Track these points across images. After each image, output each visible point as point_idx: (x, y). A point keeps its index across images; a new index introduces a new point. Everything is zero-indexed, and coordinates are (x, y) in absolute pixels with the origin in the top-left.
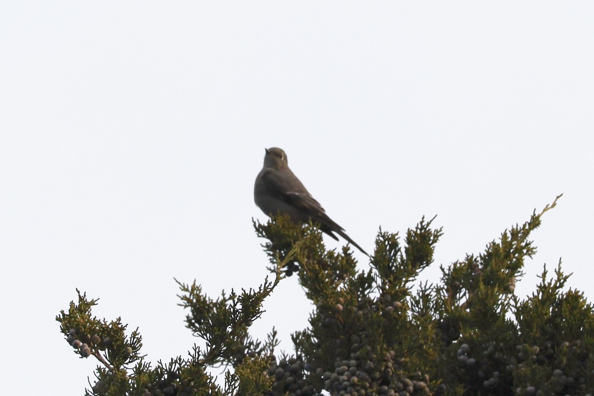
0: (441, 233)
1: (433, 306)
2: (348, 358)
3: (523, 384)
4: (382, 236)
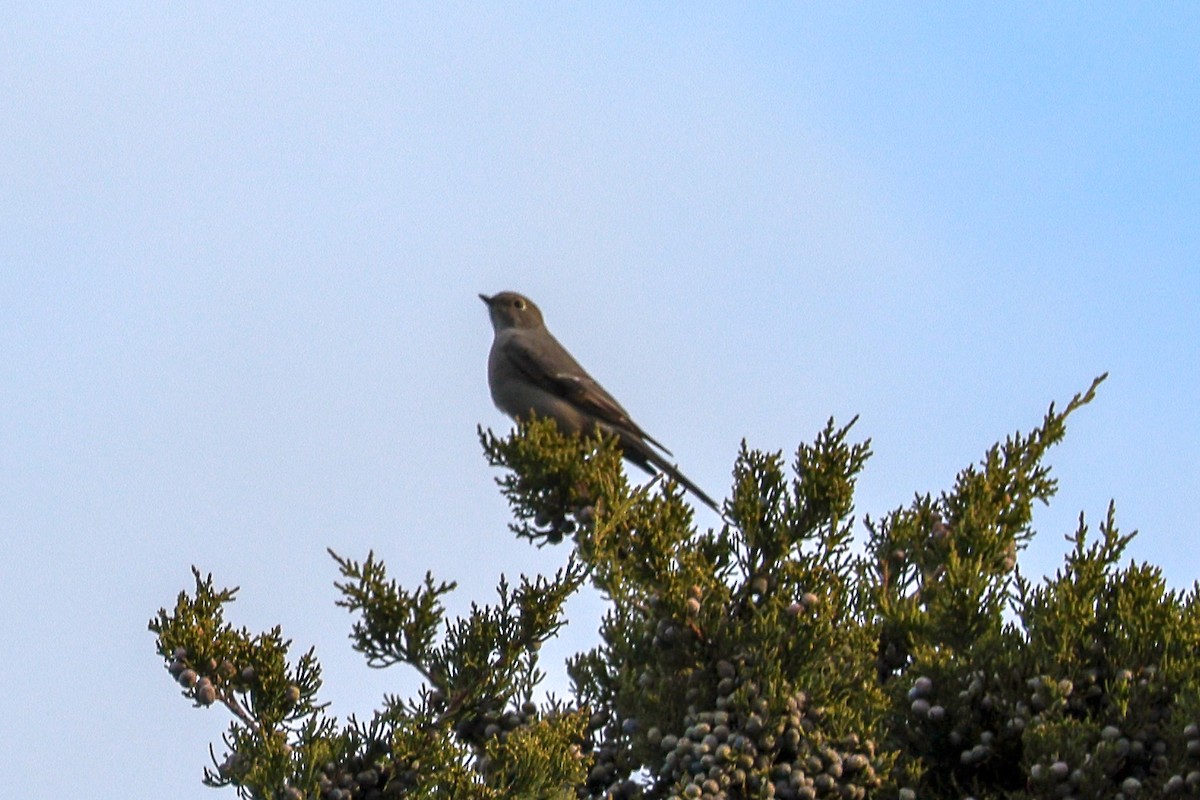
0: (868, 451)
1: (852, 601)
2: (712, 707)
3: (1044, 757)
4: (747, 460)
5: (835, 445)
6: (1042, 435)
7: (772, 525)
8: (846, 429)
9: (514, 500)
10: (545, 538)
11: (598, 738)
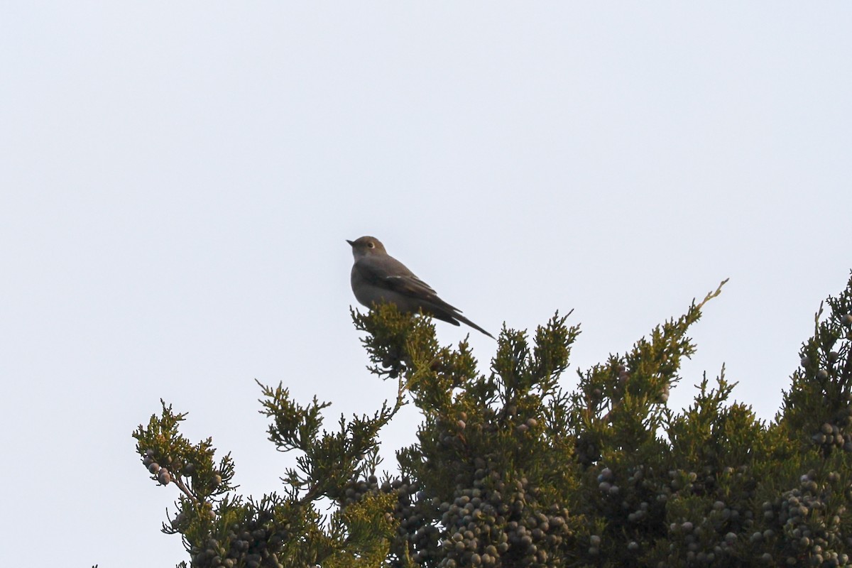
0: (578, 331)
1: (568, 420)
2: (471, 486)
3: (679, 518)
4: (506, 334)
5: (559, 326)
6: (687, 318)
7: (521, 373)
8: (566, 317)
9: (370, 351)
10: (388, 375)
11: (414, 499)
